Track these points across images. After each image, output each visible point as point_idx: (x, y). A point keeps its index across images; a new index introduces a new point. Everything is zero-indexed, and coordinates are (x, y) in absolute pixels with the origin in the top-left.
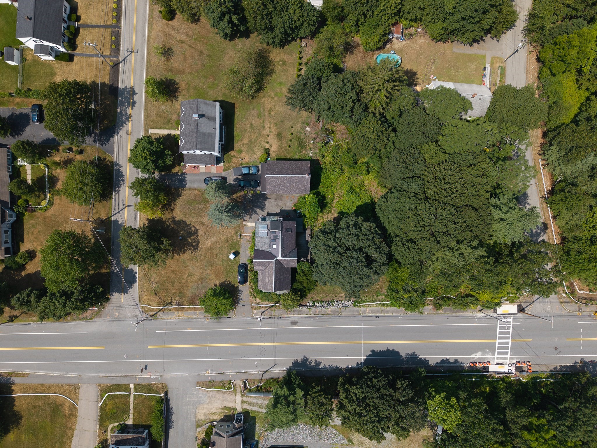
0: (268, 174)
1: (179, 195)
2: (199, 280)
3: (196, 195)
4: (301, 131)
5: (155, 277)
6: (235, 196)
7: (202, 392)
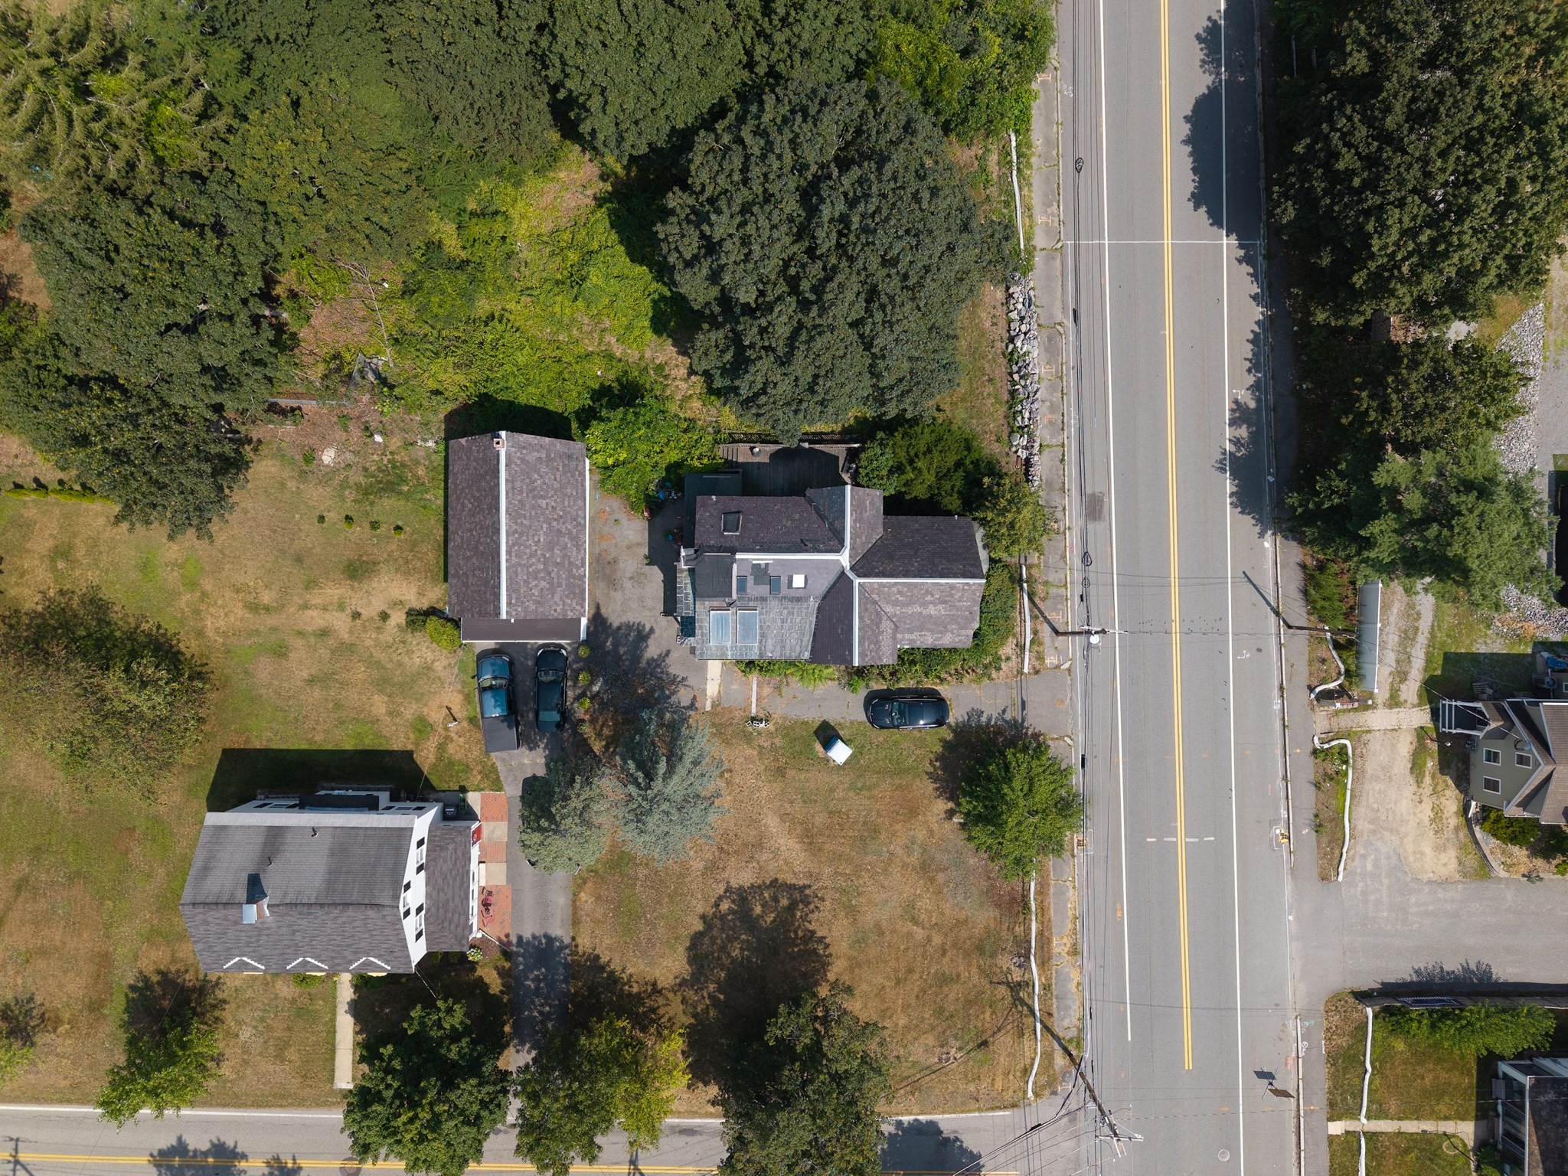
0: (497, 608)
1: (594, 964)
2: (932, 880)
3: (598, 898)
4: (336, 482)
5: (921, 1051)
6: (597, 746)
7: (1357, 858)
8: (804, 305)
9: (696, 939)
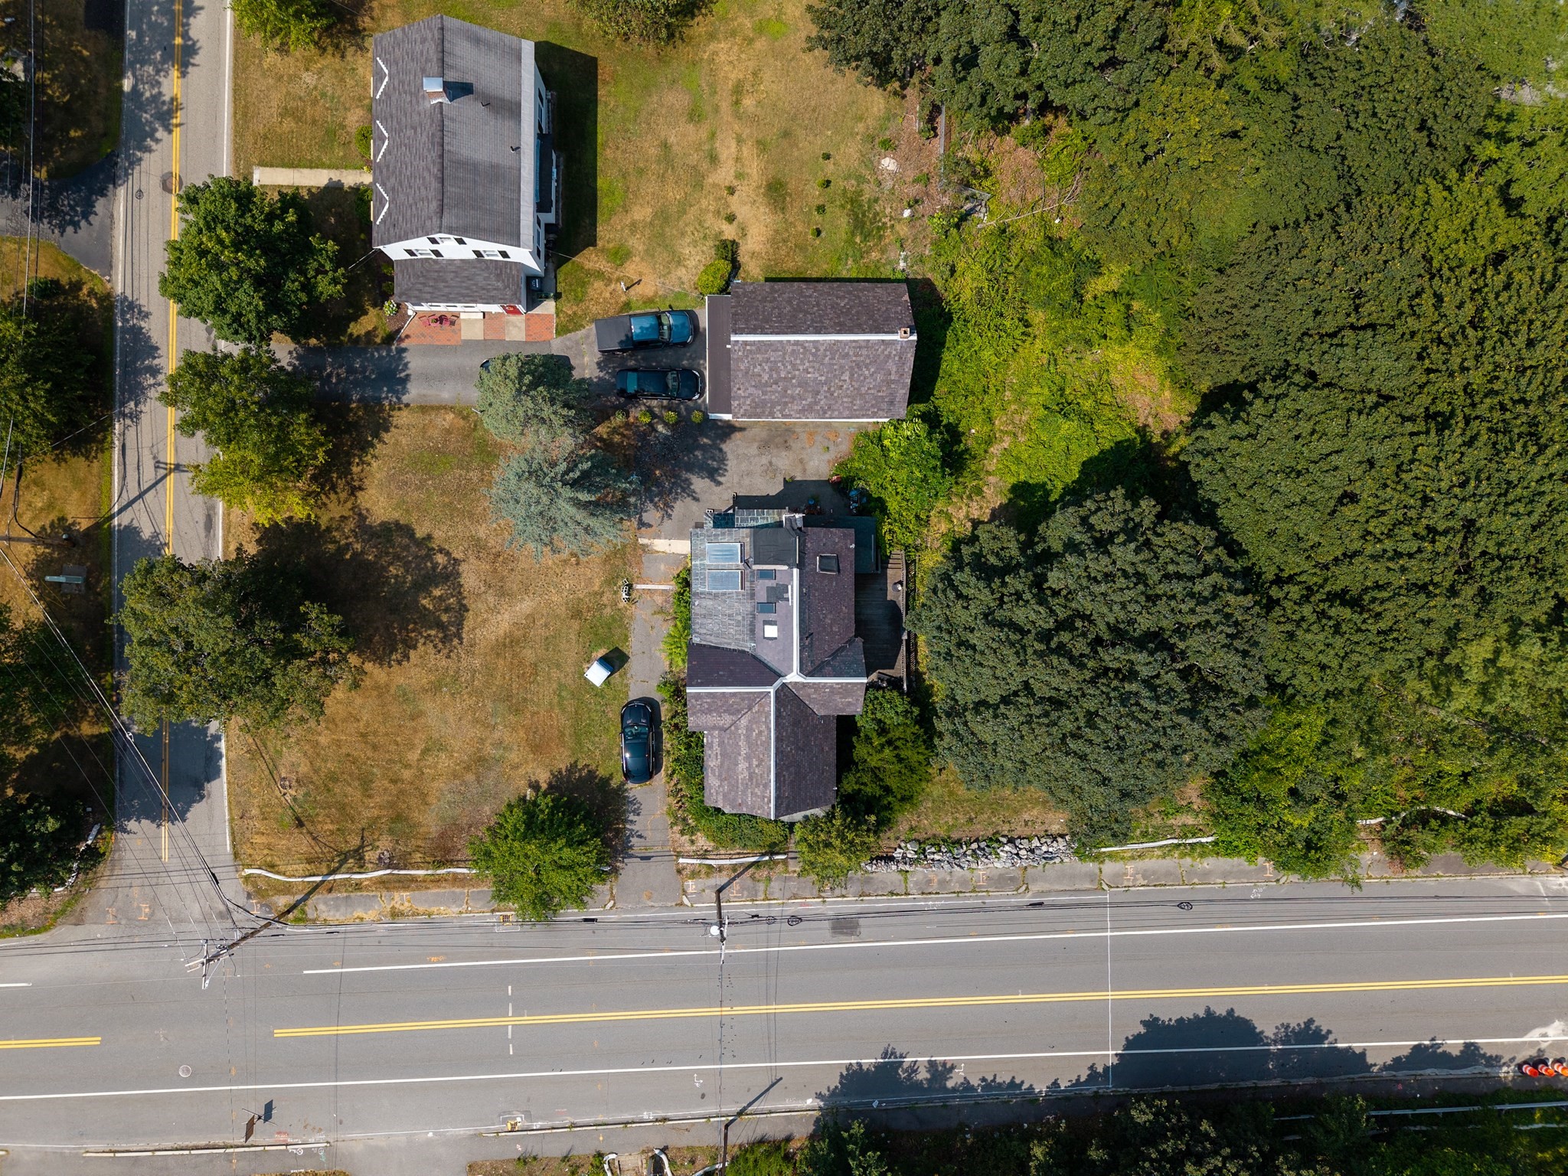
0: (741, 332)
1: (382, 426)
2: (468, 768)
3: (448, 432)
4: (863, 171)
5: (293, 759)
6: (602, 430)
8: (1045, 636)
9: (407, 531)
